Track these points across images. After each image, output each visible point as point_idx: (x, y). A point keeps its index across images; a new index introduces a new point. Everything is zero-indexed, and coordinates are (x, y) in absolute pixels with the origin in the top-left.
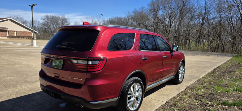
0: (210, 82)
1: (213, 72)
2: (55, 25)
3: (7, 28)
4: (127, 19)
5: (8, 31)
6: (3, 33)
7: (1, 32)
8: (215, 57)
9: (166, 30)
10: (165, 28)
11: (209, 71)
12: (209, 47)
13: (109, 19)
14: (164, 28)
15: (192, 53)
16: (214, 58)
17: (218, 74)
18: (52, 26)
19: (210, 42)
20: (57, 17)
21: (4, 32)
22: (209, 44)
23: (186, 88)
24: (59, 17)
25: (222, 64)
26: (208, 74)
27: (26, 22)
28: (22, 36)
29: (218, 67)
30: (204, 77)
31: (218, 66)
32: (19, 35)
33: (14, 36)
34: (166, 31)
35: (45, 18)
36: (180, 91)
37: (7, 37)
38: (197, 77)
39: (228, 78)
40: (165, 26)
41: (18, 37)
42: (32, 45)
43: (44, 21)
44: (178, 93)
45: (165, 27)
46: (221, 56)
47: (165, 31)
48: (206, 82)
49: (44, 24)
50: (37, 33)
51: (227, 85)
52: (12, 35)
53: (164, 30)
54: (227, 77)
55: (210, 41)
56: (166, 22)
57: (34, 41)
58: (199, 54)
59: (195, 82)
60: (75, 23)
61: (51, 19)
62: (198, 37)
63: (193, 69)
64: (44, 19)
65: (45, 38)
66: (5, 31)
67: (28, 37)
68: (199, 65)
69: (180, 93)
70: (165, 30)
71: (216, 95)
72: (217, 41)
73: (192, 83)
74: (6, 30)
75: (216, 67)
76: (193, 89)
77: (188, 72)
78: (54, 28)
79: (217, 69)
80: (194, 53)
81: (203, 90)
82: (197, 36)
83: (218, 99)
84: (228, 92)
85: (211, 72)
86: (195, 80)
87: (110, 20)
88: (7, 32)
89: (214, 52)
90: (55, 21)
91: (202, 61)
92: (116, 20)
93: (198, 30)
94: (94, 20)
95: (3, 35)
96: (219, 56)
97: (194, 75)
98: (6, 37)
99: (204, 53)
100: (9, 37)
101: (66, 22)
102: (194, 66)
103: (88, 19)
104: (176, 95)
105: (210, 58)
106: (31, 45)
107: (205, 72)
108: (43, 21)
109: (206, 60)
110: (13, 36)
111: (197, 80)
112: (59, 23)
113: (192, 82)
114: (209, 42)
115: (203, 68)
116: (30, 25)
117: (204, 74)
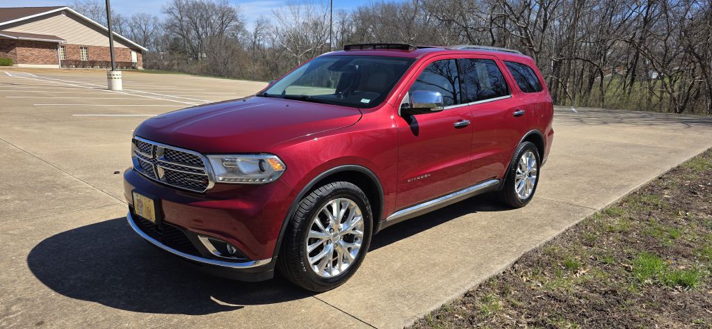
0: (626, 233)
1: (650, 188)
2: (200, 29)
3: (60, 37)
4: (413, 7)
5: (63, 47)
6: (47, 52)
7: (43, 50)
8: (675, 130)
9: (529, 42)
10: (527, 35)
11: (636, 186)
12: (666, 95)
13: (360, 9)
14: (521, 34)
15: (600, 114)
16: (670, 133)
17: (668, 199)
18: (193, 32)
19: (671, 80)
20: (206, 3)
21: (50, 48)
22: (665, 85)
23: (516, 262)
24: (214, 6)
25: (693, 156)
26: (630, 195)
27: (121, 21)
28: (103, 62)
29: (678, 167)
30: (607, 213)
31: (675, 166)
32: (95, 59)
33: (80, 61)
34: (528, 44)
35: (173, 8)
36: (486, 277)
37: (58, 64)
38: (583, 208)
39: (702, 215)
40: (526, 29)
41: (93, 64)
42: (110, 88)
43: (172, 16)
44: (470, 286)
45: (526, 32)
46: (700, 127)
47: (525, 45)
48: (612, 231)
49: (170, 27)
50: (144, 51)
51: (690, 251)
52: (75, 57)
53: (521, 41)
54: (701, 210)
55: (670, 77)
56: (530, 14)
57: (116, 77)
58: (625, 120)
59: (564, 233)
60: (258, 21)
61: (189, 9)
62: (632, 63)
63: (581, 175)
64: (170, 12)
65: (176, 67)
66: (53, 46)
67: (121, 63)
68: (608, 161)
69: (480, 286)
70: (525, 42)
71: (629, 302)
72: (694, 77)
73: (549, 238)
74: (58, 43)
75: (668, 168)
76: (542, 266)
77: (556, 187)
78: (199, 38)
79: (669, 178)
80: (609, 115)
81: (583, 272)
82: (630, 61)
83: (635, 320)
84: (685, 286)
85: (643, 188)
86: (568, 224)
87: (360, 13)
88: (60, 50)
89: (680, 113)
90: (202, 15)
91: (625, 146)
92: (378, 13)
93: (631, 41)
94: (313, 14)
95: (47, 57)
96: (692, 125)
97: (573, 200)
98: (55, 62)
99: (643, 117)
100: (66, 63)
101: (234, 18)
102: (589, 165)
103: (296, 11)
104: (458, 295)
105: (658, 132)
106: (107, 87)
107: (621, 187)
108: (167, 16)
109: (642, 142)
110: (76, 61)
111: (577, 222)
112: (212, 21)
113: (551, 234)
114: (667, 80)
115: (617, 171)
116: (131, 27)
117: (615, 198)
